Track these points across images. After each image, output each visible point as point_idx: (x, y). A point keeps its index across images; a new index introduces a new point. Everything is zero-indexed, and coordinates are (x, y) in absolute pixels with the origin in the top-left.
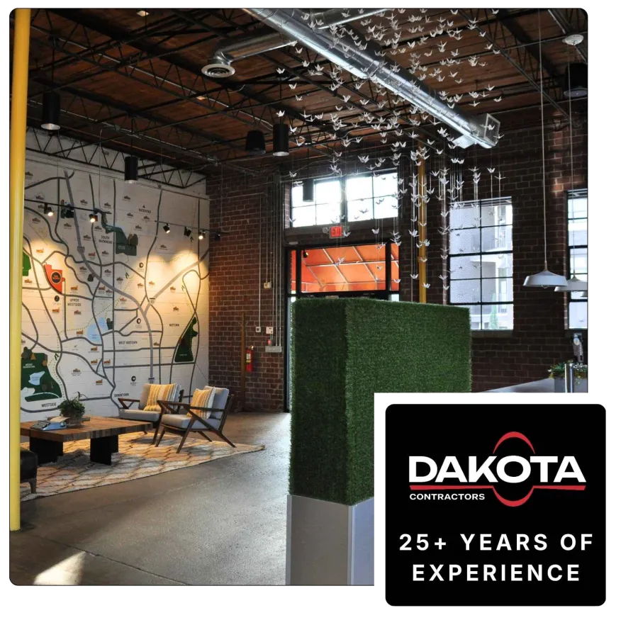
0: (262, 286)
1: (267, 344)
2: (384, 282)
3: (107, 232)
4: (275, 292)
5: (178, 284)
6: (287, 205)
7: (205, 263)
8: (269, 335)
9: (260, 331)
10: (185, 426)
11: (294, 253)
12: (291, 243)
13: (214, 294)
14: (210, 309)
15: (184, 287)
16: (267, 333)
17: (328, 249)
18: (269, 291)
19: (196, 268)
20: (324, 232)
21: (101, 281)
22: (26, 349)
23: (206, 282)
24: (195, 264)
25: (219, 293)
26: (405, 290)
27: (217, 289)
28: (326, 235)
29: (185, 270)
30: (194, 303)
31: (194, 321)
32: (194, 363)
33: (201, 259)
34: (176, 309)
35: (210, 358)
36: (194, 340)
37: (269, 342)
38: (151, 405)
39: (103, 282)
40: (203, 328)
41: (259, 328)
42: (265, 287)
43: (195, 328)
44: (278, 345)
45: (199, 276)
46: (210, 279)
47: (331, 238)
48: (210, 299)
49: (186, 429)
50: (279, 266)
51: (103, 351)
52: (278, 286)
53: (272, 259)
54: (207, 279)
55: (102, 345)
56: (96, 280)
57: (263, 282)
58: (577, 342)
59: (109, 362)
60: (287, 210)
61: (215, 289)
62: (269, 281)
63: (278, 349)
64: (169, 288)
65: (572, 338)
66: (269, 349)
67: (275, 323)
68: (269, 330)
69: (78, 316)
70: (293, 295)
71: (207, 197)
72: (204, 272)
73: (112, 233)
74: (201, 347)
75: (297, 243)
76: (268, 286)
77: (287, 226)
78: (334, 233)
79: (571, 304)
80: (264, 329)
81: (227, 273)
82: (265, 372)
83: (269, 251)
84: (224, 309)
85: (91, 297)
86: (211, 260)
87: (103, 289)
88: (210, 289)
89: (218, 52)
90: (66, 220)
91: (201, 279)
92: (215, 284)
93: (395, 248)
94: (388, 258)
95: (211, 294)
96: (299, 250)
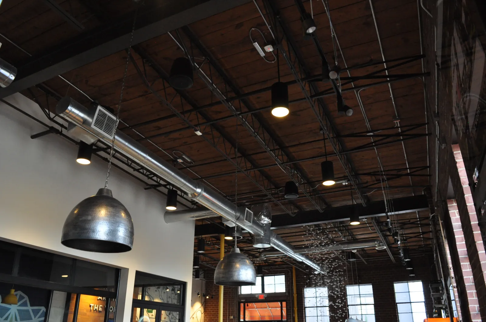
0: (229, 318)
2: (280, 316)
3: (175, 295)
4: (235, 320)
5: (194, 316)
7: (203, 307)
11: (242, 305)
12: (242, 301)
15: (197, 317)
17: (255, 303)
18: (232, 319)
19: (200, 309)
20: (256, 297)
21: (173, 315)
23: (203, 315)
25: (209, 320)
26: (289, 320)
27: (208, 318)
28: (257, 298)
29: (197, 310)
33: (202, 305)
39: (174, 316)
42: (230, 318)
45: (201, 312)
46: (205, 314)
47: (259, 299)
50: (236, 309)
52: (236, 317)
53: (233, 307)
54: (203, 314)
57: (229, 316)
61: (206, 318)
62: (232, 315)
64: (192, 317)
71: (204, 279)
72: (203, 311)
73: (177, 296)
75: (244, 300)
76: (232, 317)
77: (240, 293)
78: (260, 297)
81: (212, 312)
83: (232, 303)
86: (205, 305)
87: (173, 318)
88: (204, 318)
91: (202, 314)
92: (207, 316)
93: (284, 304)
94: (282, 307)
95: (205, 320)
96: (244, 303)
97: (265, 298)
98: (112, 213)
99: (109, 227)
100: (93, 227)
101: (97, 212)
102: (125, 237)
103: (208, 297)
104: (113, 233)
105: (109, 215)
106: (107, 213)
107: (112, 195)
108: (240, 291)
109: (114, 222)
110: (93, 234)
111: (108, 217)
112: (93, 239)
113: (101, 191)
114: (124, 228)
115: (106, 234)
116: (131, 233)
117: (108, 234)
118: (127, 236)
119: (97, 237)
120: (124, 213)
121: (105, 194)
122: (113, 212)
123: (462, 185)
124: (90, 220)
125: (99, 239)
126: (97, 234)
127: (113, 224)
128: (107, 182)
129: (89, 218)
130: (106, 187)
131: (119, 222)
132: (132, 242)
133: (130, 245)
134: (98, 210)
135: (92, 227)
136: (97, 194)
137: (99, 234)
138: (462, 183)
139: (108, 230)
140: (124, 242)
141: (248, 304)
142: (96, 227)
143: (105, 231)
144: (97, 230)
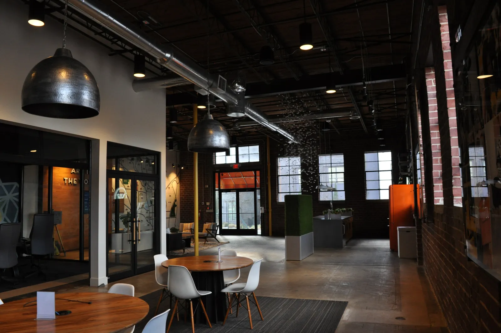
0: (204, 187)
1: (207, 209)
2: (254, 185)
3: (150, 167)
4: (210, 189)
5: (170, 186)
6: (214, 155)
7: (178, 178)
8: (208, 205)
9: (204, 204)
10: (206, 235)
11: (217, 174)
12: (217, 170)
13: (182, 189)
14: (180, 195)
15: (172, 187)
16: (207, 204)
17: (230, 173)
18: (207, 188)
19: (176, 179)
20: (231, 166)
21: (148, 186)
22: (128, 212)
23: (179, 185)
24: (176, 178)
27: (184, 188)
28: (232, 168)
29: (172, 181)
30: (176, 193)
31: (176, 201)
32: (176, 217)
33: (177, 176)
34: (170, 196)
35: (181, 215)
36: (176, 208)
37: (208, 208)
38: (185, 230)
39: (150, 187)
40: (178, 203)
41: (203, 203)
42: (205, 187)
43: (176, 204)
44: (212, 209)
46: (180, 184)
48: (180, 192)
49: (207, 236)
50: (211, 179)
51: (150, 213)
52: (211, 186)
53: (208, 176)
54: (179, 184)
55: (149, 211)
56: (147, 185)
57: (204, 185)
58: (331, 204)
59: (151, 217)
60: (214, 157)
62: (207, 185)
63: (212, 211)
64: (168, 188)
65: (330, 203)
66: (207, 211)
67: (210, 201)
68: (208, 204)
69: (142, 199)
70: (217, 190)
71: (178, 150)
72: (178, 182)
73: (151, 167)
74: (177, 211)
75: (219, 170)
77: (214, 163)
78: (235, 167)
79: (320, 192)
80: (205, 204)
81: (188, 182)
82: (206, 220)
83: (207, 173)
84: (187, 195)
85: (145, 192)
86: (180, 176)
87: (149, 189)
88: (180, 187)
89: (236, 124)
90: (147, 163)
91: (177, 184)
92: (183, 186)
93: (258, 173)
94: (255, 176)
95: (181, 190)
96: (219, 173)
97: (240, 167)
98: (73, 75)
99: (72, 90)
100: (55, 90)
101: (57, 74)
102: (90, 100)
103: (182, 168)
104: (77, 96)
105: (71, 76)
106: (67, 74)
107: (72, 56)
108: (214, 161)
109: (77, 84)
110: (55, 97)
111: (69, 79)
112: (56, 102)
113: (59, 52)
114: (88, 91)
115: (69, 97)
116: (97, 96)
117: (72, 98)
118: (92, 100)
119: (60, 101)
120: (87, 75)
121: (64, 55)
122: (75, 74)
123: (443, 50)
124: (50, 83)
125: (63, 103)
126: (60, 98)
127: (76, 86)
128: (64, 41)
129: (49, 80)
130: (64, 46)
131: (82, 84)
132: (98, 106)
133: (96, 109)
134: (58, 72)
135: (53, 90)
136: (55, 55)
137: (62, 98)
138: (443, 48)
139: (71, 93)
140: (89, 105)
141: (223, 173)
142: (58, 89)
143: (68, 95)
144: (59, 93)
